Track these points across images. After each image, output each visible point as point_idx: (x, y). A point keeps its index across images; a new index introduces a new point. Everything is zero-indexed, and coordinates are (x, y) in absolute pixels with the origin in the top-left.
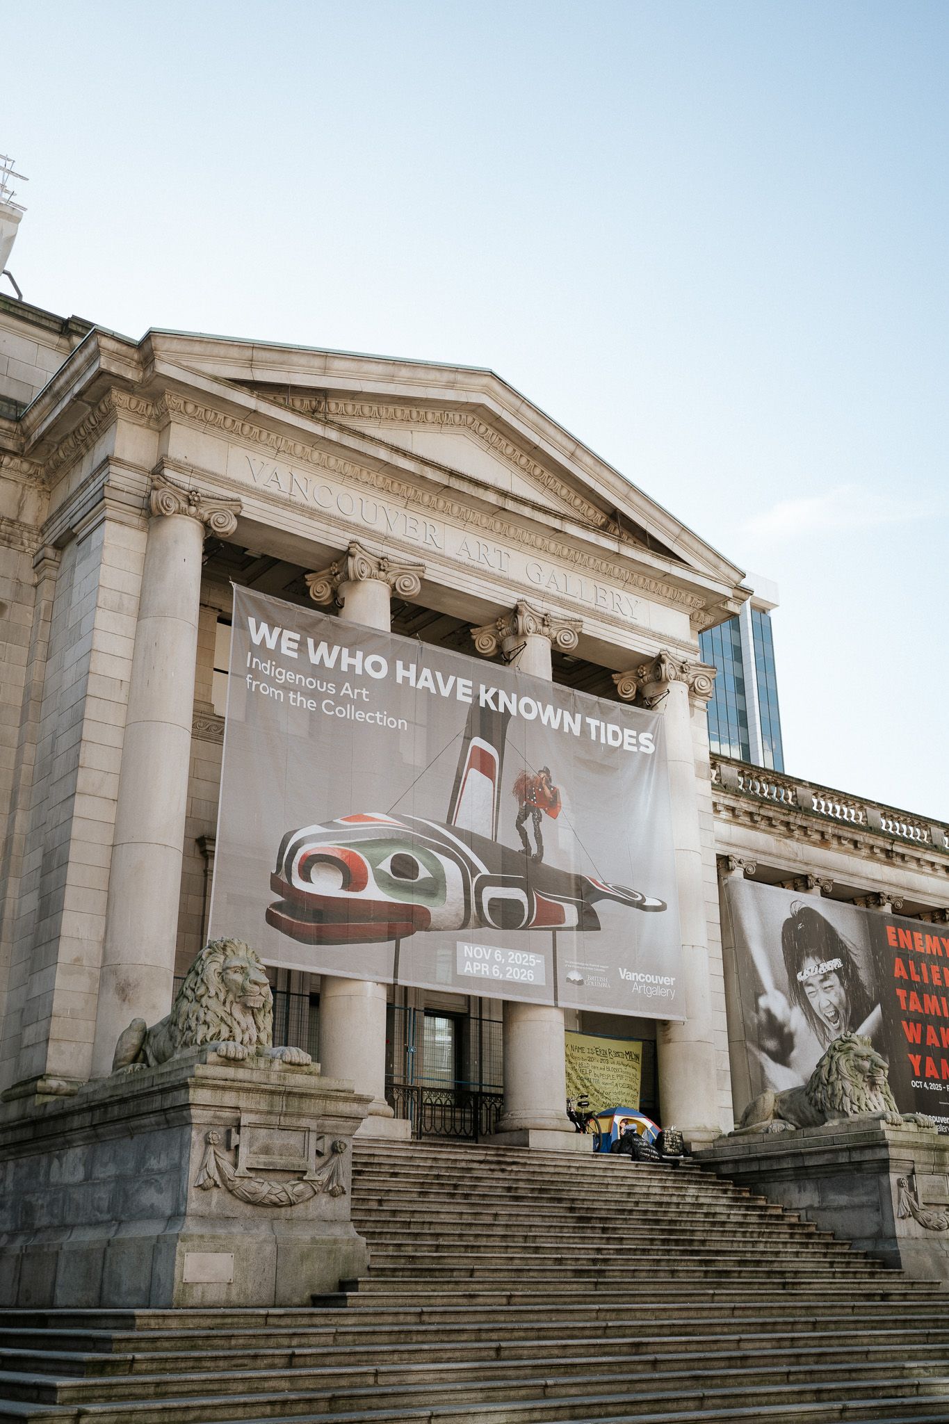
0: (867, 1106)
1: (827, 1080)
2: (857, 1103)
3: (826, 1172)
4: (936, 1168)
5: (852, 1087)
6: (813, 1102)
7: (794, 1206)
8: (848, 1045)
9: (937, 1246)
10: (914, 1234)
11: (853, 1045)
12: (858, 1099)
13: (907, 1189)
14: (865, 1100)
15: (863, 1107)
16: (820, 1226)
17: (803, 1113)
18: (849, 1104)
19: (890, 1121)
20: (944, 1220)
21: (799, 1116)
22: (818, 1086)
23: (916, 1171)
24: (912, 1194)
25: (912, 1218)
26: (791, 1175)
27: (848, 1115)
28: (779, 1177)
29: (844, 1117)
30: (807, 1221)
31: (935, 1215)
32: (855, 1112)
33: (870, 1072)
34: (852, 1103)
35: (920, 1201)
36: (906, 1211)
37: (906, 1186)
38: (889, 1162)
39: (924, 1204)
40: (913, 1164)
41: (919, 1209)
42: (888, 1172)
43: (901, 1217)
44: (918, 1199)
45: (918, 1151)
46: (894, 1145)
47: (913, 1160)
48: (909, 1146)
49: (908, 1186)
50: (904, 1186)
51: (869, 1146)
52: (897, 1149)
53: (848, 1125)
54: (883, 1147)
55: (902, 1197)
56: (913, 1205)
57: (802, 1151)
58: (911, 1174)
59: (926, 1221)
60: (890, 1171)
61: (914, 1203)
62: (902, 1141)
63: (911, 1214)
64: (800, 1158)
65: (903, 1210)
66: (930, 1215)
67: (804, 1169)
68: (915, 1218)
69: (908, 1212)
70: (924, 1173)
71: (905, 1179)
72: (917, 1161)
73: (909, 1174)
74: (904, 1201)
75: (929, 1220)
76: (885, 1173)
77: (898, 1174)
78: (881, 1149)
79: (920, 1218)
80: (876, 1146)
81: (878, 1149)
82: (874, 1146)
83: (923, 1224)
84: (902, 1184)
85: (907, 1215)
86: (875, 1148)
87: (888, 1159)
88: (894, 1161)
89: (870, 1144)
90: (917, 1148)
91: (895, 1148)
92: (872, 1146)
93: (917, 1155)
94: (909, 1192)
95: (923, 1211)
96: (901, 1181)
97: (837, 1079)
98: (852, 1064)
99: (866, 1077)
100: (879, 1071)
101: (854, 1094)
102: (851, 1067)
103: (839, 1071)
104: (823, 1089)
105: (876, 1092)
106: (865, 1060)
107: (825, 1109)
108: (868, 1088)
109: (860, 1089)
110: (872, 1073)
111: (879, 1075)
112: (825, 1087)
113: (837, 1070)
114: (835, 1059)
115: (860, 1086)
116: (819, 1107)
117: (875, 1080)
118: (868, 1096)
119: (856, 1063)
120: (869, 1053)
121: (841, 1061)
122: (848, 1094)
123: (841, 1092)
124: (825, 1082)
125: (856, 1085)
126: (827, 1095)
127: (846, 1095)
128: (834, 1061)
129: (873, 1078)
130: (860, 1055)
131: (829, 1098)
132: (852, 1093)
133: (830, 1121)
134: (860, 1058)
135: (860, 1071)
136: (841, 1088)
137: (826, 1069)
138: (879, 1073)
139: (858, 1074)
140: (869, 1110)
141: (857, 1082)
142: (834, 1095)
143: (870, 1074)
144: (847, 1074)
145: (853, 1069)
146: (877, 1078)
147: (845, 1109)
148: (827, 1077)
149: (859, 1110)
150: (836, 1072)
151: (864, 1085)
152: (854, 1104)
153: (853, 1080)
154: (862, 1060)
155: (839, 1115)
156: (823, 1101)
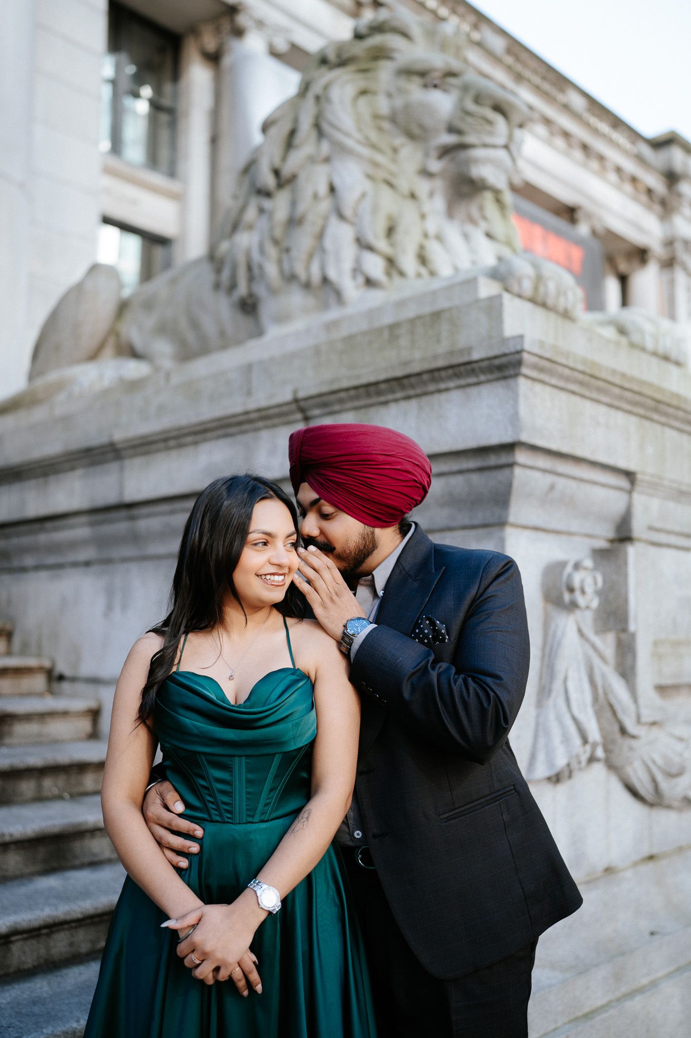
1: (277, 173)
2: (382, 244)
7: (86, 670)
9: (686, 882)
10: (600, 851)
11: (393, 41)
12: (390, 231)
13: (586, 619)
14: (417, 237)
15: (409, 263)
18: (349, 252)
19: (527, 288)
22: (244, 209)
23: (638, 527)
24: (607, 644)
26: (86, 542)
27: (338, 294)
28: (52, 548)
33: (451, 129)
34: (364, 245)
35: (646, 676)
36: (577, 741)
37: (590, 600)
38: (511, 465)
39: (662, 689)
40: (630, 492)
41: (639, 721)
42: (502, 524)
43: (549, 779)
44: (633, 668)
45: (658, 428)
46: (551, 373)
47: (632, 466)
48: (621, 398)
49: (595, 603)
50: (581, 601)
51: (406, 382)
52: (564, 396)
53: (331, 326)
54: (488, 381)
55: (561, 666)
56: (613, 701)
57: (119, 436)
58: (612, 541)
59: (660, 778)
60: (512, 519)
61: (619, 688)
62: (594, 364)
63: (600, 753)
64: (114, 466)
65: (566, 740)
66: (679, 747)
67: (123, 513)
68: (611, 766)
69: (588, 748)
70: (673, 540)
71: (588, 563)
72: (647, 478)
73: (602, 544)
74: (571, 686)
75: (674, 770)
76: (486, 530)
77: (551, 538)
78: (474, 391)
79: (637, 765)
80: (450, 378)
81: (456, 395)
82: (434, 380)
83: (642, 792)
84: (571, 590)
85: (580, 763)
86: (439, 391)
87: (510, 447)
88: (542, 462)
89: (416, 368)
90: (656, 410)
91: (555, 391)
92: (425, 383)
93: (650, 450)
94: (597, 633)
95: (655, 732)
96: (570, 576)
97: (312, 160)
98: (383, 105)
99: (434, 154)
100: (489, 122)
101: (375, 210)
102: (376, 117)
103: (326, 127)
104: (261, 211)
105: (469, 228)
106: (435, 86)
107: (260, 290)
108: (439, 203)
109: (404, 196)
110: (459, 132)
111: (489, 140)
112: (267, 204)
113: (317, 126)
114: (316, 89)
115: (404, 184)
116: (242, 289)
117: (468, 162)
118: (432, 226)
119: (399, 102)
120: (455, 65)
121: (335, 93)
122: (348, 212)
123: (325, 205)
124: (269, 180)
125: (388, 177)
126: (271, 229)
127: (341, 216)
128: (311, 95)
129: (463, 155)
130: (419, 67)
131: (276, 242)
132: (367, 205)
133: (273, 332)
134: (417, 80)
135: (411, 136)
136: (323, 189)
137: (279, 132)
138: (491, 133)
139: (403, 145)
140: (432, 274)
141: (393, 167)
142: (294, 222)
143: (449, 139)
144: (358, 136)
145: (386, 125)
146: (479, 153)
147: (332, 274)
148: (277, 162)
149: (388, 274)
150: (314, 134)
151: (423, 187)
152: (370, 248)
153: (380, 158)
154: (425, 86)
155: (310, 301)
156: (256, 256)
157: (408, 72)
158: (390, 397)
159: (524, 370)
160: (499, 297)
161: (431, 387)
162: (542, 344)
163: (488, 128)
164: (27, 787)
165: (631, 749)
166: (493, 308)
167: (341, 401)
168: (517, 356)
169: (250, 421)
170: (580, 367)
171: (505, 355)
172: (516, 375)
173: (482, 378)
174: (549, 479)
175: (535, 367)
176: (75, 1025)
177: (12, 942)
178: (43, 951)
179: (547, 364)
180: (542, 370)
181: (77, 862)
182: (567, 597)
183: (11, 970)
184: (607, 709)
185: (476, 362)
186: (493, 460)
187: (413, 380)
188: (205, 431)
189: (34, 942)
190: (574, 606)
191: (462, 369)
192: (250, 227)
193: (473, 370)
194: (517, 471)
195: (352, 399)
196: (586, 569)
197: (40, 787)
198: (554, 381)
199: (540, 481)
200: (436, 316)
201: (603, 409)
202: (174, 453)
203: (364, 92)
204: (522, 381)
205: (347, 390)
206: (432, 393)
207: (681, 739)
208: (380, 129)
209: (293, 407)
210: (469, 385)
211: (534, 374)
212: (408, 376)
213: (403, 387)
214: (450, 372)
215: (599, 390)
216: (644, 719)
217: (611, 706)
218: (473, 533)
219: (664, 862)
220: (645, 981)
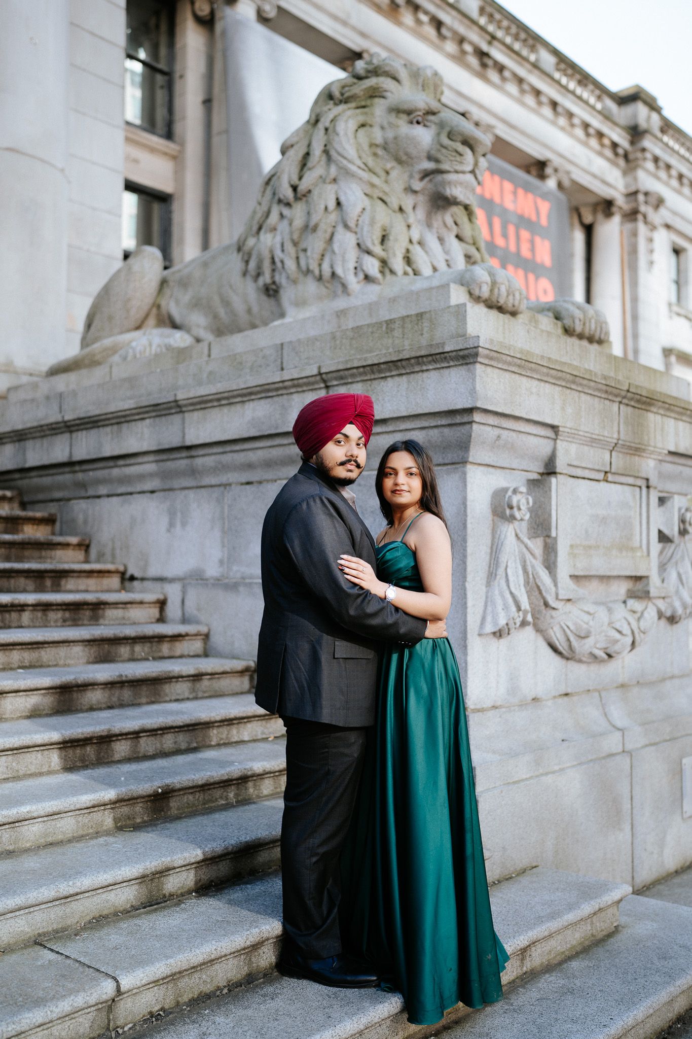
0: (408, 260)
1: (295, 188)
2: (377, 249)
3: (250, 466)
4: (619, 461)
5: (366, 202)
6: (252, 265)
7: (153, 572)
8: (372, 81)
9: (591, 713)
10: (529, 686)
11: (386, 83)
12: (384, 239)
13: (523, 528)
14: (404, 244)
15: (398, 264)
16: (217, 640)
17: (226, 303)
18: (352, 254)
19: (485, 292)
20: (626, 630)
21: (216, 317)
22: (268, 214)
23: (560, 465)
24: (537, 546)
25: (529, 630)
26: (151, 475)
27: (344, 286)
28: (122, 481)
29: (335, 295)
30: (184, 620)
31: (602, 614)
32: (367, 277)
33: (430, 158)
34: (363, 249)
35: (564, 568)
36: (514, 609)
37: (524, 514)
38: (471, 423)
39: (575, 578)
40: (555, 440)
41: (557, 598)
42: (464, 462)
43: (494, 633)
44: (555, 563)
45: (576, 394)
46: (498, 360)
47: (556, 423)
48: (548, 375)
49: (527, 517)
50: (518, 515)
51: (399, 363)
52: (507, 375)
53: (341, 314)
54: (456, 366)
55: (503, 558)
56: (539, 584)
57: (181, 396)
58: (542, 474)
59: (572, 638)
60: (470, 459)
61: (544, 576)
62: (528, 352)
63: (529, 618)
64: (177, 418)
65: (506, 607)
66: (586, 618)
67: (184, 454)
68: (538, 630)
69: (521, 613)
70: (587, 474)
71: (523, 489)
72: (566, 430)
73: (535, 476)
74: (509, 572)
75: (582, 635)
76: (454, 466)
77: (499, 471)
78: (446, 371)
79: (557, 629)
80: (430, 362)
81: (434, 375)
82: (419, 364)
83: (561, 648)
84: (511, 508)
85: (515, 624)
86: (422, 371)
87: (470, 411)
88: (492, 420)
89: (406, 355)
90: (574, 382)
91: (501, 372)
92: (412, 365)
93: (569, 410)
94: (529, 539)
95: (569, 605)
96: (510, 497)
97: (322, 179)
98: (378, 136)
99: (417, 176)
100: (461, 155)
101: (372, 222)
102: (372, 145)
103: (333, 153)
104: (282, 216)
105: (444, 232)
106: (418, 123)
107: (281, 279)
108: (421, 213)
109: (394, 211)
110: (437, 161)
111: (459, 168)
112: (286, 211)
113: (326, 152)
114: (325, 122)
115: (394, 202)
116: (266, 278)
117: (444, 183)
118: (415, 235)
119: (390, 134)
120: (434, 105)
121: (341, 127)
122: (352, 224)
123: (333, 217)
124: (289, 194)
125: (381, 195)
126: (291, 233)
127: (346, 226)
128: (321, 126)
129: (439, 178)
130: (405, 107)
131: (295, 244)
132: (366, 218)
133: (293, 315)
134: (404, 117)
135: (399, 161)
136: (332, 204)
137: (296, 155)
138: (461, 163)
139: (393, 168)
140: (416, 273)
141: (386, 188)
142: (309, 228)
143: (430, 165)
144: (359, 162)
145: (380, 152)
146: (452, 177)
147: (339, 271)
148: (295, 180)
149: (382, 272)
150: (324, 158)
151: (408, 202)
152: (369, 253)
153: (376, 180)
154: (411, 123)
155: (324, 291)
156: (278, 254)
157: (397, 111)
158: (388, 374)
159: (479, 359)
160: (465, 305)
161: (417, 369)
162: (492, 341)
163: (458, 158)
164: (124, 651)
165: (552, 617)
166: (460, 312)
167: (353, 376)
168: (474, 350)
169: (285, 388)
170: (519, 356)
171: (467, 349)
172: (475, 362)
173: (452, 363)
174: (497, 431)
175: (487, 357)
176: (193, 777)
177: (140, 737)
178: (158, 745)
179: (495, 355)
180: (491, 359)
181: (168, 699)
182: (508, 512)
183: (140, 755)
184: (536, 589)
185: (448, 352)
186: (458, 419)
187: (404, 363)
188: (251, 394)
189: (153, 738)
190: (513, 518)
191: (438, 356)
192: (274, 229)
193: (445, 358)
194: (475, 426)
195: (361, 374)
196: (521, 493)
197: (133, 651)
198: (500, 366)
199: (493, 433)
200: (420, 316)
201: (536, 382)
202: (225, 410)
203: (363, 125)
204: (478, 366)
205: (357, 368)
206: (417, 372)
207: (588, 613)
208: (375, 155)
209: (318, 378)
210: (443, 368)
211: (486, 361)
212: (401, 360)
213: (397, 368)
214: (430, 358)
215: (531, 370)
216: (560, 597)
217: (538, 587)
218: (445, 468)
219: (575, 698)
220: (556, 768)
